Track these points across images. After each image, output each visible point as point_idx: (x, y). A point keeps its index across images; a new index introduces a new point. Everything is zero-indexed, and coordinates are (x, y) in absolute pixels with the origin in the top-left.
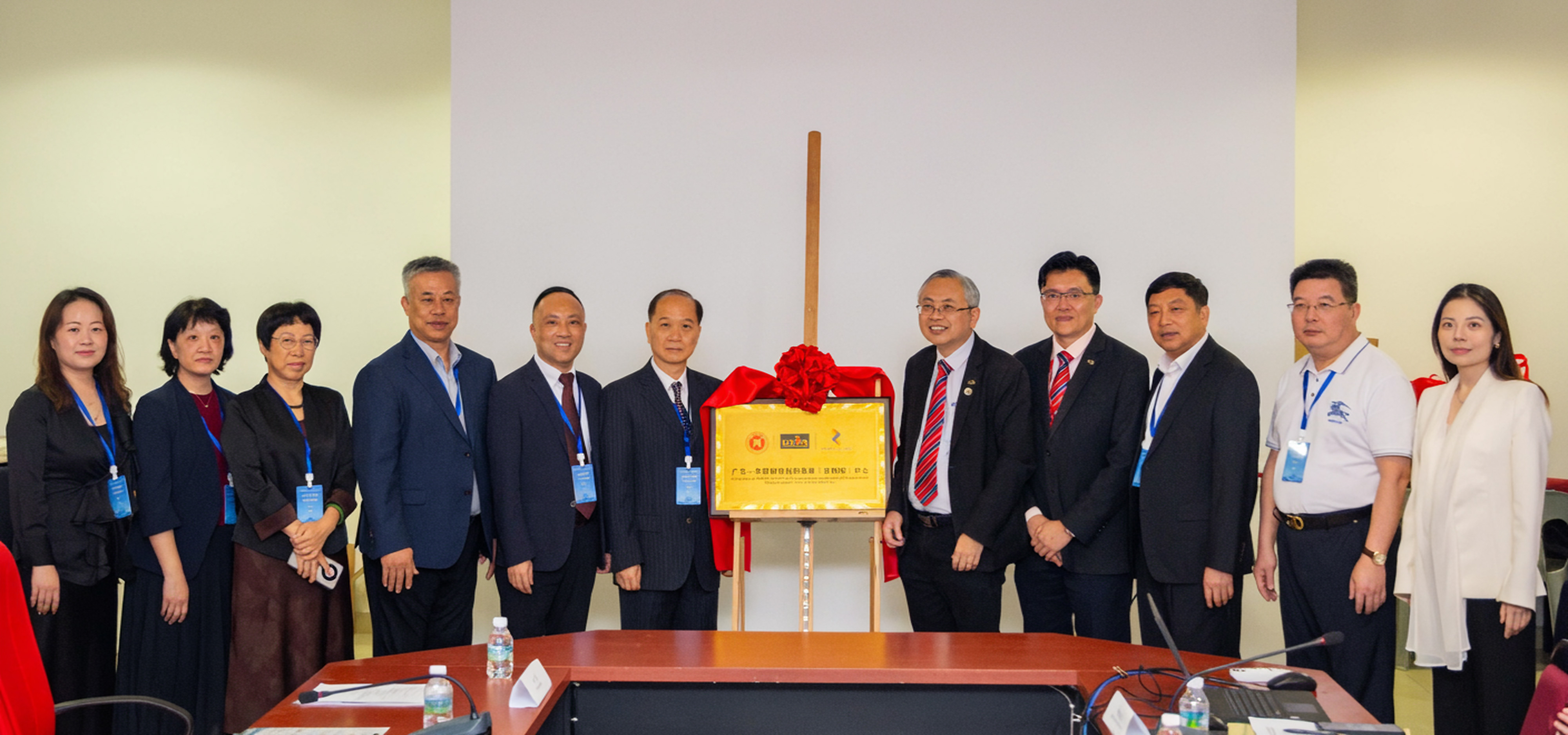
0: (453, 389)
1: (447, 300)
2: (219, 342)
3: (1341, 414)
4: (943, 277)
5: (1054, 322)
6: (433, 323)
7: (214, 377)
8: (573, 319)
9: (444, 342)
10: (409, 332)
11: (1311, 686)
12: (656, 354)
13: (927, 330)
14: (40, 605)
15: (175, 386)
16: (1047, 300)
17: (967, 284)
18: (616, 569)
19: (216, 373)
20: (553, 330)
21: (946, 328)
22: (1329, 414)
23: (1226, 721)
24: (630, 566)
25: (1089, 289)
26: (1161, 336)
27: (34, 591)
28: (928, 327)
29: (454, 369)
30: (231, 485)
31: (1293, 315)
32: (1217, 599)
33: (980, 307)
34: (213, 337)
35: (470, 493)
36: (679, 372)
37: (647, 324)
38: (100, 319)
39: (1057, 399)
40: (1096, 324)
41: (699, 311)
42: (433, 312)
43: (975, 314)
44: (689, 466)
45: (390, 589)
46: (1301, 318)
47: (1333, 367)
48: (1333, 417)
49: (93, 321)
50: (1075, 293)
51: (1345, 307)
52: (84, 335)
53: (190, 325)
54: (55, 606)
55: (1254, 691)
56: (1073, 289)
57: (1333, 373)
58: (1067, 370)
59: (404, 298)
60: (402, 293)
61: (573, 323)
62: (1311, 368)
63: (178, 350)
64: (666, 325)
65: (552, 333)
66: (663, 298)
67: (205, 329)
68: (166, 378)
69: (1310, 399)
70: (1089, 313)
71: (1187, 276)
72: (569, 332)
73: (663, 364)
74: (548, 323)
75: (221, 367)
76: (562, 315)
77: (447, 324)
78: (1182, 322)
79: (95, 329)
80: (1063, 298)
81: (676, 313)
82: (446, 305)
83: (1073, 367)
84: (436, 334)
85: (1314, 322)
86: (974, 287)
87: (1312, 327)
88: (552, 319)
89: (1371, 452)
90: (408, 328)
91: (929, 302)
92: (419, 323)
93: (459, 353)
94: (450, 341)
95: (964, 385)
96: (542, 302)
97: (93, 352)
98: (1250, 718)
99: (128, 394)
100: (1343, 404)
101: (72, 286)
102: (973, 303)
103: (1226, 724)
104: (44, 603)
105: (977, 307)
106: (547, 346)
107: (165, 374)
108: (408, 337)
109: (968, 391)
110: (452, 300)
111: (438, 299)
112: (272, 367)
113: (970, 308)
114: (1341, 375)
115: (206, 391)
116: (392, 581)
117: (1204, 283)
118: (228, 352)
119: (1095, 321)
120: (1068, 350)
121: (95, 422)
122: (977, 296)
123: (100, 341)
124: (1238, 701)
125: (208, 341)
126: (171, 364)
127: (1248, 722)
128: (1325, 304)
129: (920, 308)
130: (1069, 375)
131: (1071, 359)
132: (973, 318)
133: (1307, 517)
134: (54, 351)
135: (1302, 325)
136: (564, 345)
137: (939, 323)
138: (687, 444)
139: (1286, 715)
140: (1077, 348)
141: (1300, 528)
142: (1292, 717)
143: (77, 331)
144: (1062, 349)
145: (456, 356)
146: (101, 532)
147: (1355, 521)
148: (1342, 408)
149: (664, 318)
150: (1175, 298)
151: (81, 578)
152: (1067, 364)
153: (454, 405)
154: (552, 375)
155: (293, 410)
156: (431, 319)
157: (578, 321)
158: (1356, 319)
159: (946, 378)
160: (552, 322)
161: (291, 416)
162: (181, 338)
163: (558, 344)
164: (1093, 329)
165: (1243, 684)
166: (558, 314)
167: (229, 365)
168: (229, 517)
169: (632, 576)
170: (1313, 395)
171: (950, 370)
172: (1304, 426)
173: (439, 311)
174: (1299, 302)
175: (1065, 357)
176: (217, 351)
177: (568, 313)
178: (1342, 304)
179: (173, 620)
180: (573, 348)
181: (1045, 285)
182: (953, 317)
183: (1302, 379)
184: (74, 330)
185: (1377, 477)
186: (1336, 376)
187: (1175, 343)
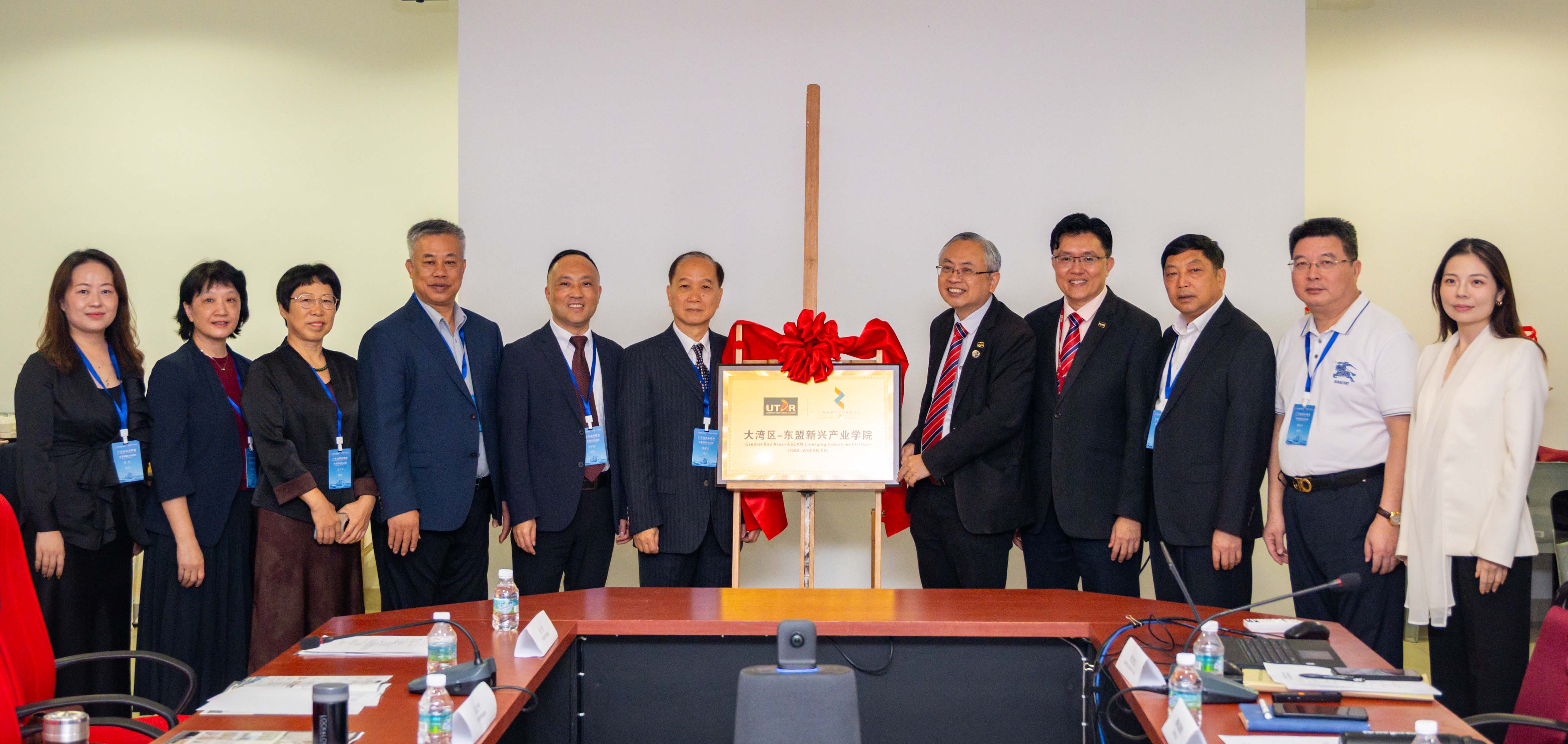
0: (458, 351)
1: (449, 263)
2: (235, 306)
3: (1347, 374)
4: (964, 239)
5: (1066, 285)
6: (434, 286)
7: (230, 342)
8: (587, 280)
9: (448, 304)
10: (414, 296)
11: (1323, 635)
12: (678, 319)
13: (945, 292)
14: (44, 569)
15: (190, 350)
16: (1059, 262)
17: (989, 248)
18: (633, 532)
19: (232, 336)
20: (565, 292)
21: (965, 291)
22: (1335, 376)
23: (1243, 666)
24: (647, 528)
25: (1102, 252)
26: (1179, 299)
27: (38, 555)
28: (946, 288)
29: (460, 332)
30: (251, 447)
31: (1293, 274)
32: (1225, 562)
33: (1000, 271)
34: (229, 300)
35: (475, 455)
36: (701, 335)
37: (668, 287)
38: (110, 280)
39: (1068, 361)
40: (1107, 287)
41: (720, 273)
42: (435, 275)
43: (994, 278)
44: (707, 428)
45: (396, 552)
46: (1302, 275)
47: (1335, 328)
48: (1339, 378)
49: (103, 283)
50: (1088, 257)
51: (1347, 264)
52: (93, 298)
53: (205, 287)
54: (60, 570)
55: (1268, 640)
56: (1087, 253)
57: (1336, 334)
58: (1078, 332)
59: (408, 261)
60: (407, 256)
61: (586, 284)
62: (1312, 329)
63: (194, 313)
64: (685, 286)
65: (566, 294)
66: (683, 260)
67: (220, 292)
68: (180, 342)
69: (1314, 361)
70: (1100, 275)
71: (1204, 239)
72: (582, 293)
73: (683, 326)
74: (562, 284)
75: (237, 331)
76: (575, 277)
77: (449, 286)
78: (1198, 285)
79: (105, 292)
80: (1077, 260)
81: (696, 275)
82: (447, 267)
83: (1084, 329)
84: (442, 297)
85: (1317, 280)
86: (996, 250)
87: (1316, 285)
88: (564, 280)
89: (1381, 413)
90: (413, 291)
91: (948, 264)
92: (423, 286)
93: (465, 315)
94: (455, 304)
95: (974, 347)
96: (556, 264)
97: (103, 314)
98: (1266, 665)
99: (141, 357)
100: (1348, 365)
101: (83, 247)
102: (994, 268)
103: (1241, 670)
104: (48, 567)
105: (997, 271)
106: (562, 309)
107: (180, 338)
108: (413, 300)
109: (976, 354)
110: (454, 262)
111: (440, 262)
112: (293, 330)
113: (991, 272)
114: (1345, 336)
115: (222, 355)
116: (397, 545)
117: (1221, 246)
118: (244, 315)
119: (1106, 283)
120: (1078, 312)
121: (105, 384)
122: (998, 262)
123: (110, 303)
124: (1253, 649)
125: (223, 303)
126: (187, 328)
127: (1263, 668)
128: (1327, 262)
129: (940, 270)
130: (1079, 338)
131: (1081, 320)
132: (993, 283)
133: (1314, 479)
134: (64, 313)
135: (1303, 283)
136: (578, 306)
137: (958, 285)
138: (706, 406)
139: (1301, 661)
140: (1088, 311)
141: (1308, 491)
142: (1307, 663)
143: (86, 292)
144: (1073, 311)
145: (461, 318)
146: (108, 496)
147: (1364, 481)
148: (1348, 369)
149: (683, 279)
150: (1190, 260)
151: (88, 542)
152: (1077, 326)
153: (461, 369)
154: (563, 336)
155: (319, 373)
156: (432, 281)
157: (591, 282)
158: (1357, 276)
159: (961, 342)
160: (565, 284)
161: (317, 379)
162: (197, 301)
163: (571, 306)
164: (1105, 291)
165: (1258, 635)
166: (571, 276)
167: (245, 328)
168: (250, 480)
169: (649, 538)
170: (1316, 356)
171: (965, 334)
172: (1308, 389)
173: (440, 273)
174: (1301, 260)
175: (1075, 319)
176: (234, 312)
177: (581, 275)
178: (1345, 261)
179: (190, 585)
180: (586, 309)
181: (1057, 248)
182: (971, 280)
183: (1304, 340)
184: (83, 292)
185: (1386, 437)
186: (1339, 338)
187: (1191, 306)
